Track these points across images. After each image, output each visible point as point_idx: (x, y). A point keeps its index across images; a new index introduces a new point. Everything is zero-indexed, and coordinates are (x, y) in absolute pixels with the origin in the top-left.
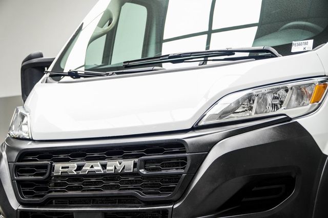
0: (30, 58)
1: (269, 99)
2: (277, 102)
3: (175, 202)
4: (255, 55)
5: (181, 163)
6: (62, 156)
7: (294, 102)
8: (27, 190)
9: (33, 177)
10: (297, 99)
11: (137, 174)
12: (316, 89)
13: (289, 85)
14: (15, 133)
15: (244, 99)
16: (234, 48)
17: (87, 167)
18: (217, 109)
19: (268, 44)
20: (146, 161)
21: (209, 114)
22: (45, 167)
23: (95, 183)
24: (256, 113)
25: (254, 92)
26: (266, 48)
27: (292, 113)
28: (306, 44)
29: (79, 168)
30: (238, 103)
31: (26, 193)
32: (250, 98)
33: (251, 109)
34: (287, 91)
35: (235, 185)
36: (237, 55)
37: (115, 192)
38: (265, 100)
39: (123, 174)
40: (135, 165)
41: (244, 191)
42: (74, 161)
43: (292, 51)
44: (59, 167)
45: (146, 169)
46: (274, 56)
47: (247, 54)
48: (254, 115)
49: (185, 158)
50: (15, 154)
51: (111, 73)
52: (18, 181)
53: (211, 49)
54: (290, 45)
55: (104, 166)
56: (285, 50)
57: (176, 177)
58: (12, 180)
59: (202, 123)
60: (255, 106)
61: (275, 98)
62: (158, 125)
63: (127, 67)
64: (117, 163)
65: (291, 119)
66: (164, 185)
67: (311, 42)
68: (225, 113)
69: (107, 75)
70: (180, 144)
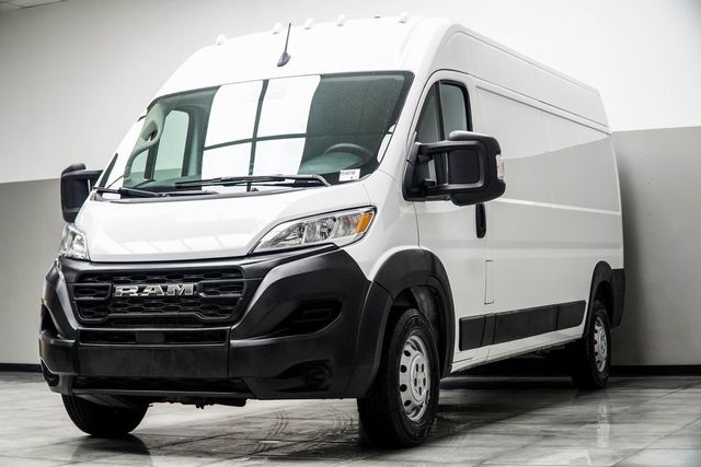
0: (71, 169)
1: (318, 227)
2: (325, 230)
3: (233, 324)
4: (301, 183)
5: (238, 287)
6: (122, 278)
7: (341, 231)
8: (87, 310)
9: (92, 298)
10: (344, 228)
11: (197, 297)
12: (361, 220)
13: (337, 215)
14: (69, 253)
15: (294, 227)
16: (285, 174)
17: (149, 290)
18: (269, 237)
19: (317, 169)
20: (205, 285)
21: (264, 240)
22: (106, 288)
23: (154, 305)
24: (306, 241)
25: (305, 221)
26: (315, 176)
27: (338, 242)
28: (354, 173)
29: (141, 290)
30: (290, 231)
31: (85, 314)
32: (301, 227)
33: (301, 236)
34: (335, 220)
35: (287, 308)
36: (287, 181)
37: (176, 313)
38: (314, 228)
39: (183, 296)
40: (195, 288)
41: (296, 314)
42: (134, 283)
43: (341, 180)
44: (120, 289)
45: (207, 293)
46: (322, 184)
47: (293, 181)
48: (303, 244)
49: (242, 283)
50: (73, 276)
51: (164, 194)
52: (79, 302)
53: (254, 175)
54: (338, 174)
55: (165, 289)
56: (333, 179)
57: (233, 301)
58: (71, 300)
59: (256, 251)
60: (305, 234)
61: (323, 227)
62: (212, 252)
63: (179, 188)
64: (177, 286)
65: (338, 248)
66: (222, 308)
67: (358, 171)
68: (277, 240)
69: (161, 196)
70: (236, 270)
